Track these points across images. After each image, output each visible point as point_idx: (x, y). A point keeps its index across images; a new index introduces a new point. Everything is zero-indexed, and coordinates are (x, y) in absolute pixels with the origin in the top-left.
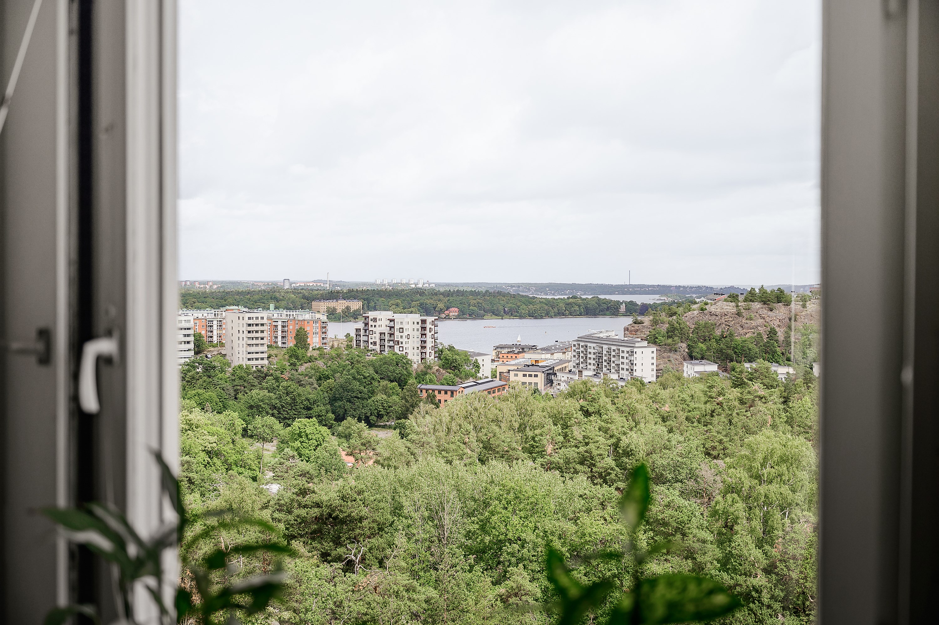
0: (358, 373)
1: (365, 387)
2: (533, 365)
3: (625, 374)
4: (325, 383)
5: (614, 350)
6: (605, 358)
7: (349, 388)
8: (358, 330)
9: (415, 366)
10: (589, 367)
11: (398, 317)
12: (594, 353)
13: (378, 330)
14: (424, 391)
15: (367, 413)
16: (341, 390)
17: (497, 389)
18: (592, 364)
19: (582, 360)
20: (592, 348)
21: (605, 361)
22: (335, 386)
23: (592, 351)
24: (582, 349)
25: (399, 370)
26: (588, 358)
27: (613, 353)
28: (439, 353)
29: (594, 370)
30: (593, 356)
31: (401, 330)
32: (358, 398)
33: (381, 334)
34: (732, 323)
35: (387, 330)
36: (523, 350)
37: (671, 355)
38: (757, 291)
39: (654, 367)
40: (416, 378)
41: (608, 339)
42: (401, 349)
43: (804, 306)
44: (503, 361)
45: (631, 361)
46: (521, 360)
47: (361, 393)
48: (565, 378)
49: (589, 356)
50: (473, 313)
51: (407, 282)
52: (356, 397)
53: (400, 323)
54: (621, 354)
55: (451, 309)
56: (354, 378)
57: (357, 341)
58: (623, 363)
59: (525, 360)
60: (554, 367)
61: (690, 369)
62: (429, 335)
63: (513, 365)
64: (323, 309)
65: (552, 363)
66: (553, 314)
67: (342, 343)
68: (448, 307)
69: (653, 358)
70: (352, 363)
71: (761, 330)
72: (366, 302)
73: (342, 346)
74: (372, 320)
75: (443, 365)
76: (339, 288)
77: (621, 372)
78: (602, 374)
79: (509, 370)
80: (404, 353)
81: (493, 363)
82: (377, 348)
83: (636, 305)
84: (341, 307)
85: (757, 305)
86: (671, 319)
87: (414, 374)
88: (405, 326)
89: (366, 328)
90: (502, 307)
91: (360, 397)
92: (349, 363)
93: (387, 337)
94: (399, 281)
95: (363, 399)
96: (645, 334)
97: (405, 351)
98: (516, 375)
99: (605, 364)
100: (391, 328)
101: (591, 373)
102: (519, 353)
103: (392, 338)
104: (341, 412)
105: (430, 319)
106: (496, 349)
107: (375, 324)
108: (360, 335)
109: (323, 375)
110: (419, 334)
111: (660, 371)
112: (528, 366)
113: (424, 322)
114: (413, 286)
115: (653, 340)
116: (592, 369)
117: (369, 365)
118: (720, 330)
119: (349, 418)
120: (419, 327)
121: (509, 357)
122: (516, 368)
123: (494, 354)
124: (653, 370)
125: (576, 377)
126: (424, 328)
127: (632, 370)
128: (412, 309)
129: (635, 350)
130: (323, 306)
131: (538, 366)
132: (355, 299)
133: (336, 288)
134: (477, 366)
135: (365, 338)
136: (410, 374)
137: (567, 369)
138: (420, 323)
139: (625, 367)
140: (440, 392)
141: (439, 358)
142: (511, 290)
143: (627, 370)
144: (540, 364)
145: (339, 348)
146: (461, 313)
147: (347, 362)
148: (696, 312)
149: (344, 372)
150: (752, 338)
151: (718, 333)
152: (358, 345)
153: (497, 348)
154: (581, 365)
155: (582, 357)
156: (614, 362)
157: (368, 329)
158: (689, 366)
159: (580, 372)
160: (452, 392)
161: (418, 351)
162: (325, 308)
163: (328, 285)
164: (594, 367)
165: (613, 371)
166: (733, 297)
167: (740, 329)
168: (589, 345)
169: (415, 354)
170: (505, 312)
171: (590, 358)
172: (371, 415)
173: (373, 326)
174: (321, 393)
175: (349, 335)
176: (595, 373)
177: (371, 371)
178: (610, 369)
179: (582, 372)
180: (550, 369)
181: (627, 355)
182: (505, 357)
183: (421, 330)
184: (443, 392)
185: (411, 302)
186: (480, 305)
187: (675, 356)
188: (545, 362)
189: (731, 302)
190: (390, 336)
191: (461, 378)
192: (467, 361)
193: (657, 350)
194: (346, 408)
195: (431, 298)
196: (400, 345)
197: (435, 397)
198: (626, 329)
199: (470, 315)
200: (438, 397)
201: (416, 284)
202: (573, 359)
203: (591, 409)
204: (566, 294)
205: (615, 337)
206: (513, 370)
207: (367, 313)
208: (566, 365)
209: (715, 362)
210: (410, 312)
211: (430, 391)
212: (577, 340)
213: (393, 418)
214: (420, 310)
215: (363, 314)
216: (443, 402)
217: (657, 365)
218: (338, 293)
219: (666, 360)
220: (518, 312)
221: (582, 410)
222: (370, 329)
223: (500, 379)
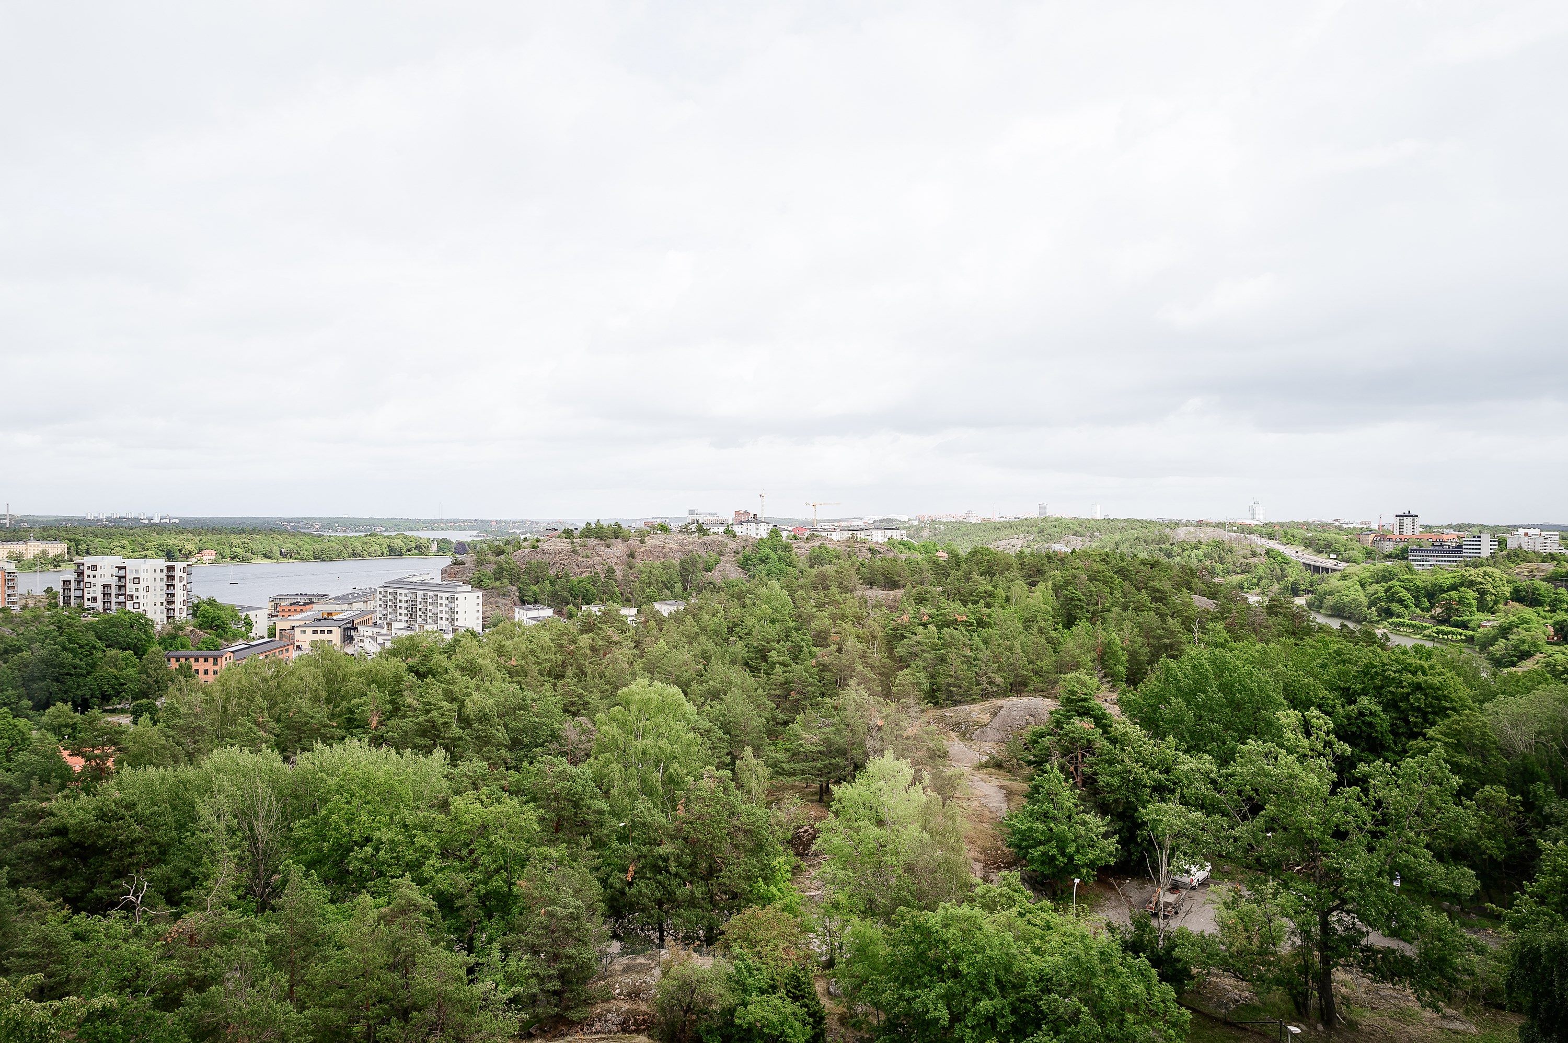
0: (70, 641)
1: (81, 660)
2: (325, 619)
3: (444, 624)
4: (15, 657)
5: (431, 597)
6: (419, 606)
7: (55, 662)
8: (66, 582)
9: (159, 627)
10: (399, 617)
11: (129, 563)
12: (406, 602)
13: (99, 582)
14: (173, 660)
15: (84, 695)
16: (43, 665)
17: (277, 650)
18: (403, 614)
19: (390, 610)
20: (404, 595)
21: (420, 610)
22: (32, 660)
23: (404, 598)
24: (390, 597)
25: (135, 633)
26: (398, 607)
27: (430, 601)
28: (195, 610)
29: (406, 621)
30: (404, 605)
31: (136, 581)
32: (71, 675)
33: (104, 586)
34: (568, 561)
35: (114, 582)
36: (310, 601)
37: (499, 600)
38: (594, 526)
39: (480, 615)
40: (160, 644)
41: (423, 583)
42: (136, 606)
43: (642, 542)
44: (283, 616)
45: (451, 609)
46: (309, 613)
47: (75, 668)
48: (370, 633)
49: (399, 604)
50: (236, 556)
51: (137, 516)
52: (67, 674)
53: (134, 571)
54: (439, 601)
55: (204, 552)
56: (64, 649)
57: (64, 597)
58: (441, 612)
59: (314, 612)
60: (353, 621)
61: (523, 614)
62: (179, 585)
63: (299, 620)
64: (1, 554)
65: (350, 615)
66: (346, 555)
67: (40, 601)
68: (200, 549)
69: (478, 604)
70: (60, 628)
71: (599, 568)
72: (73, 543)
73: (41, 604)
74: (89, 568)
75: (200, 625)
76: (26, 524)
77: (439, 622)
78: (417, 626)
79: (293, 627)
80: (140, 610)
81: (269, 619)
82: (99, 606)
83: (450, 543)
84: (32, 551)
85: (593, 542)
86: (498, 558)
87: (157, 638)
88: (142, 576)
89: (80, 579)
90: (277, 547)
91: (74, 673)
92: (55, 627)
93: (114, 591)
94: (124, 516)
95: (79, 675)
96: (467, 577)
97: (142, 608)
98: (304, 632)
99: (419, 613)
100: (120, 578)
101: (403, 625)
102: (305, 604)
103: (122, 592)
104: (42, 695)
105: (179, 565)
106: (273, 601)
107: (94, 573)
108: (70, 589)
109: (10, 646)
110: (163, 585)
111: (487, 619)
112: (319, 620)
113: (171, 568)
114: (146, 521)
115: (478, 584)
116: (403, 621)
117: (88, 629)
118: (554, 570)
119: (59, 704)
120: (163, 575)
121: (292, 610)
122: (302, 623)
123: (270, 607)
124: (478, 618)
125: (384, 631)
126: (171, 577)
127: (453, 619)
128: (147, 552)
129: (456, 595)
130: (2, 550)
132: (55, 539)
133: (22, 524)
134: (248, 623)
135: (79, 593)
136: (150, 638)
137: (370, 621)
138: (165, 570)
139: (445, 616)
140: (197, 660)
141: (194, 615)
142: (289, 527)
143: (447, 619)
144: (334, 618)
146: (220, 557)
147: (52, 627)
148: (527, 551)
149: (48, 641)
150: (589, 578)
151: (552, 573)
152: (67, 602)
153: (273, 599)
154: (389, 616)
155: (391, 607)
156: (430, 611)
157: (83, 581)
158: (522, 611)
159: (389, 625)
160: (216, 659)
161: (163, 607)
162: (5, 552)
163: (7, 521)
164: (406, 618)
165: (429, 621)
166: (568, 533)
167: (576, 568)
168: (399, 591)
169: (158, 612)
170: (281, 553)
171: (401, 608)
172: (92, 697)
173: (91, 576)
174: (9, 671)
175: (52, 590)
176: (406, 625)
177: (91, 636)
178: (427, 620)
179: (391, 624)
180: (348, 623)
181: (447, 602)
182: (286, 610)
183: (167, 580)
184: (201, 660)
185: (144, 543)
186: (247, 546)
187: (504, 601)
188: (341, 615)
189: (566, 538)
190: (120, 589)
191: (226, 640)
192: (235, 617)
193: (482, 595)
194: (51, 689)
195: (175, 538)
196: (135, 601)
197: (190, 667)
198: (444, 571)
199: (232, 559)
200: (195, 666)
201: (150, 519)
202: (379, 609)
203: (422, 669)
204: (362, 531)
205: (431, 581)
206: (300, 626)
207: (77, 559)
208: (369, 616)
209: (550, 606)
210: (146, 556)
211: (183, 660)
212: (383, 587)
213: (127, 699)
214: (160, 553)
215: (71, 560)
216: (201, 672)
217: (483, 613)
218: (26, 531)
219: (494, 606)
220: (299, 554)
221: (413, 671)
222: (86, 580)
223: (281, 638)
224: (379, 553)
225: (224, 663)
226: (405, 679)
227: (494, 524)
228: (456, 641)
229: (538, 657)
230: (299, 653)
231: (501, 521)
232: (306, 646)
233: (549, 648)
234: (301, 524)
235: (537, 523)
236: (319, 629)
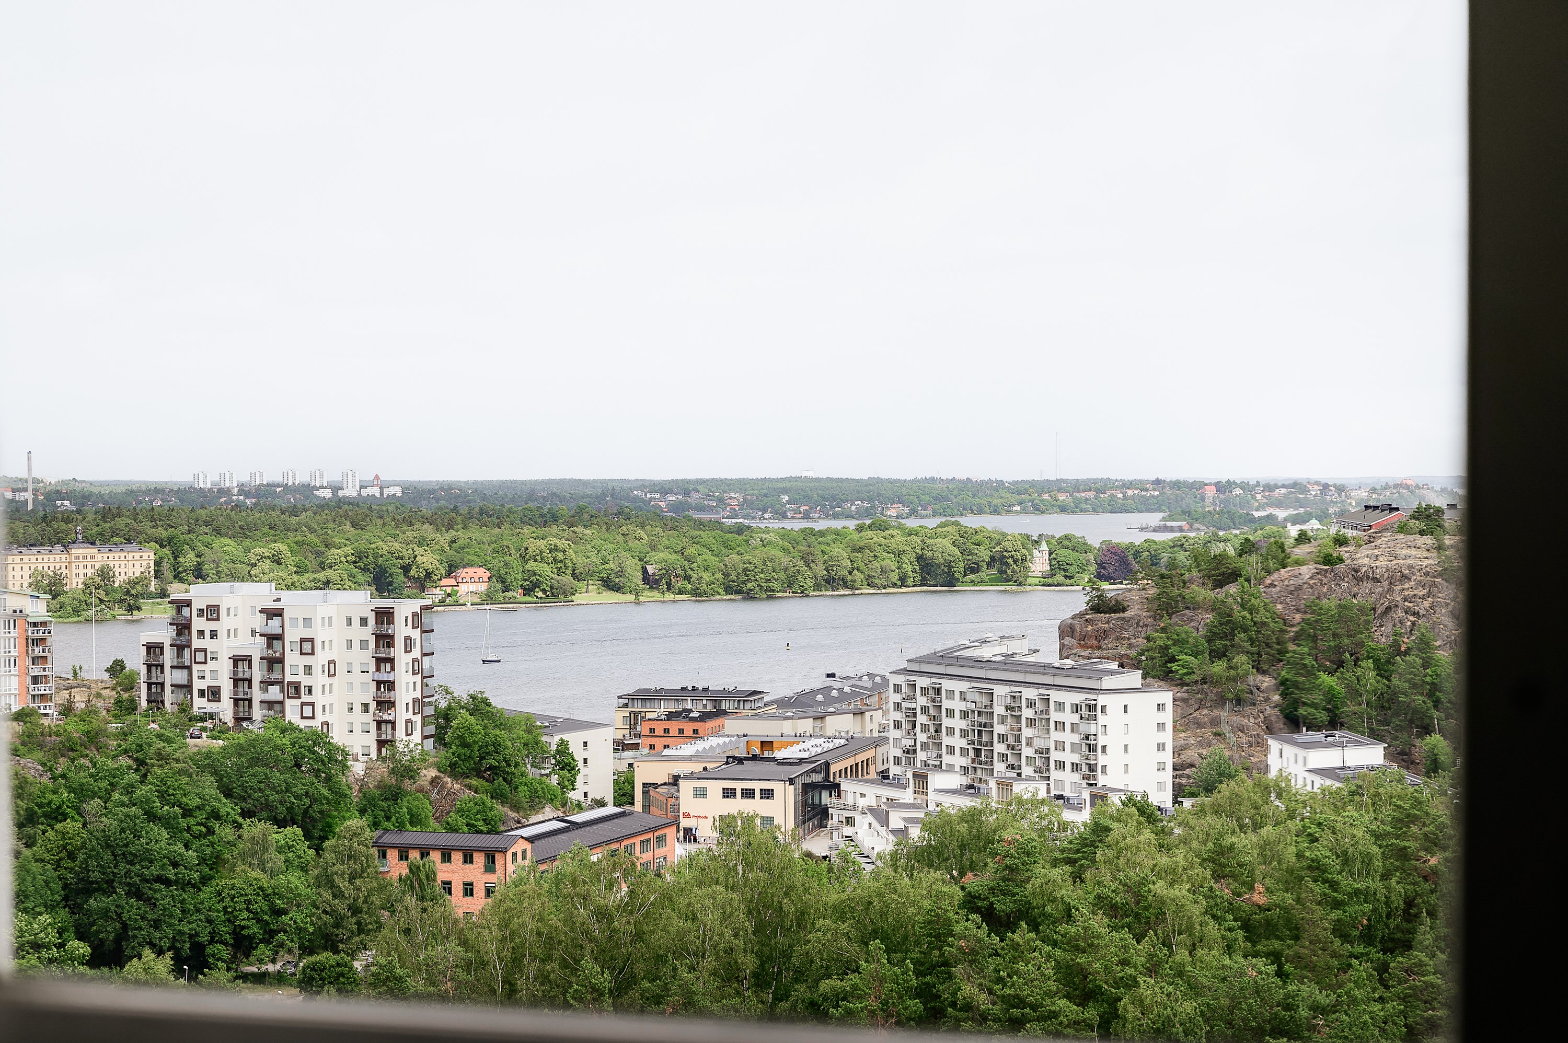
0: (162, 795)
1: (187, 847)
2: (755, 758)
3: (1068, 782)
4: (50, 834)
5: (1031, 704)
6: (999, 729)
7: (132, 849)
8: (153, 649)
9: (358, 769)
10: (947, 759)
11: (292, 601)
12: (965, 715)
13: (225, 649)
14: (393, 855)
15: (197, 934)
16: (107, 856)
17: (637, 840)
18: (957, 751)
19: (922, 737)
20: (958, 696)
21: (1002, 738)
22: (84, 843)
23: (957, 705)
24: (922, 701)
25: (304, 782)
26: (944, 730)
27: (1027, 713)
28: (441, 725)
29: (965, 770)
30: (958, 724)
31: (307, 647)
32: (167, 882)
33: (236, 661)
34: (1426, 604)
35: (256, 648)
36: (718, 707)
37: (1223, 714)
39: (1168, 758)
40: (362, 812)
41: (1009, 662)
42: (308, 711)
44: (652, 747)
45: (1087, 738)
46: (714, 741)
47: (175, 865)
48: (870, 801)
49: (946, 722)
50: (536, 585)
51: (306, 480)
52: (160, 879)
53: (301, 622)
54: (1055, 716)
55: (464, 573)
56: (151, 816)
57: (149, 685)
58: (1060, 746)
59: (727, 740)
60: (827, 765)
61: (1292, 760)
62: (403, 660)
63: (690, 759)
64: (18, 577)
65: (819, 750)
66: (810, 583)
67: (99, 695)
68: (450, 566)
69: (1161, 726)
70: (141, 763)
72: (167, 551)
73: (99, 703)
74: (201, 613)
75: (453, 765)
76: (67, 503)
77: (1055, 774)
78: (992, 784)
79: (676, 778)
80: (316, 723)
81: (617, 755)
82: (225, 709)
83: (1086, 548)
84: (81, 571)
86: (1220, 593)
87: (355, 795)
88: (320, 634)
89: (183, 640)
90: (637, 561)
91: (173, 877)
92: (131, 762)
93: (257, 673)
94: (278, 479)
95: (186, 885)
96: (1130, 646)
97: (320, 718)
98: (701, 793)
99: (999, 748)
100: (271, 639)
101: (956, 780)
102: (705, 716)
103: (276, 675)
104: (109, 930)
105: (405, 608)
106: (626, 705)
107: (213, 625)
108: (162, 666)
109: (40, 806)
110: (367, 657)
111: (1187, 771)
112: (740, 761)
113: (384, 616)
114: (327, 494)
115: (1162, 668)
116: (957, 769)
117: (202, 769)
119: (143, 955)
120: (368, 633)
121: (674, 731)
122: (697, 767)
123: (619, 723)
124: (1161, 768)
125: (907, 796)
126: (385, 640)
127: (1092, 768)
128: (329, 573)
129: (1102, 700)
130: (18, 567)
131: (774, 760)
132: (129, 541)
133: (59, 503)
134: (566, 765)
135: (180, 677)
136: (340, 796)
137: (872, 768)
138: (372, 621)
139: (1069, 757)
140: (446, 858)
141: (439, 738)
142: (663, 505)
143: (1076, 767)
144: (779, 755)
145: (91, 711)
146: (499, 586)
147: (124, 761)
148: (1306, 571)
149: (116, 796)
151: (1381, 636)
152: (156, 701)
153: (631, 698)
154: (921, 756)
156: (1029, 743)
157: (190, 646)
158: (1289, 750)
159: (921, 779)
160: (490, 857)
161: (369, 717)
162: (26, 573)
163: (28, 496)
164: (965, 762)
165: (1027, 771)
166: (1428, 517)
168: (947, 684)
169: (357, 728)
170: (646, 578)
171: (951, 731)
172: (212, 942)
173: (207, 634)
175: (123, 668)
176: (965, 780)
177: (209, 786)
178: (1020, 767)
179: (925, 777)
180: (813, 770)
181: (1075, 718)
182: (659, 731)
183: (377, 646)
184: (457, 857)
185: (323, 549)
186: (560, 556)
187: (1237, 719)
188: (796, 748)
189: (1422, 533)
190: (270, 669)
191: (516, 807)
192: (534, 747)
193: (1174, 700)
194: (125, 916)
195: (395, 537)
196: (305, 698)
197: (431, 876)
198: (1066, 631)
199: (527, 591)
200: (444, 872)
201: (336, 489)
202: (893, 734)
203: (1002, 906)
204: (849, 516)
205: (1032, 659)
206: (690, 776)
207: (177, 591)
208: (870, 754)
209: (1376, 736)
210: (327, 584)
211: (414, 855)
212: (905, 671)
213: (290, 951)
214: (361, 577)
215: (163, 594)
216: (457, 889)
217: (1177, 752)
218: (67, 520)
219: (1208, 733)
220: (688, 578)
221: (977, 910)
222: (196, 643)
223: (646, 807)
224: (894, 577)
225: (511, 867)
226: (958, 929)
227: (1211, 492)
228: (1099, 830)
229: (1334, 885)
230: (692, 847)
231: (1230, 484)
232: (706, 831)
233: (1367, 859)
234: (694, 498)
235: (1340, 489)
236: (739, 786)
